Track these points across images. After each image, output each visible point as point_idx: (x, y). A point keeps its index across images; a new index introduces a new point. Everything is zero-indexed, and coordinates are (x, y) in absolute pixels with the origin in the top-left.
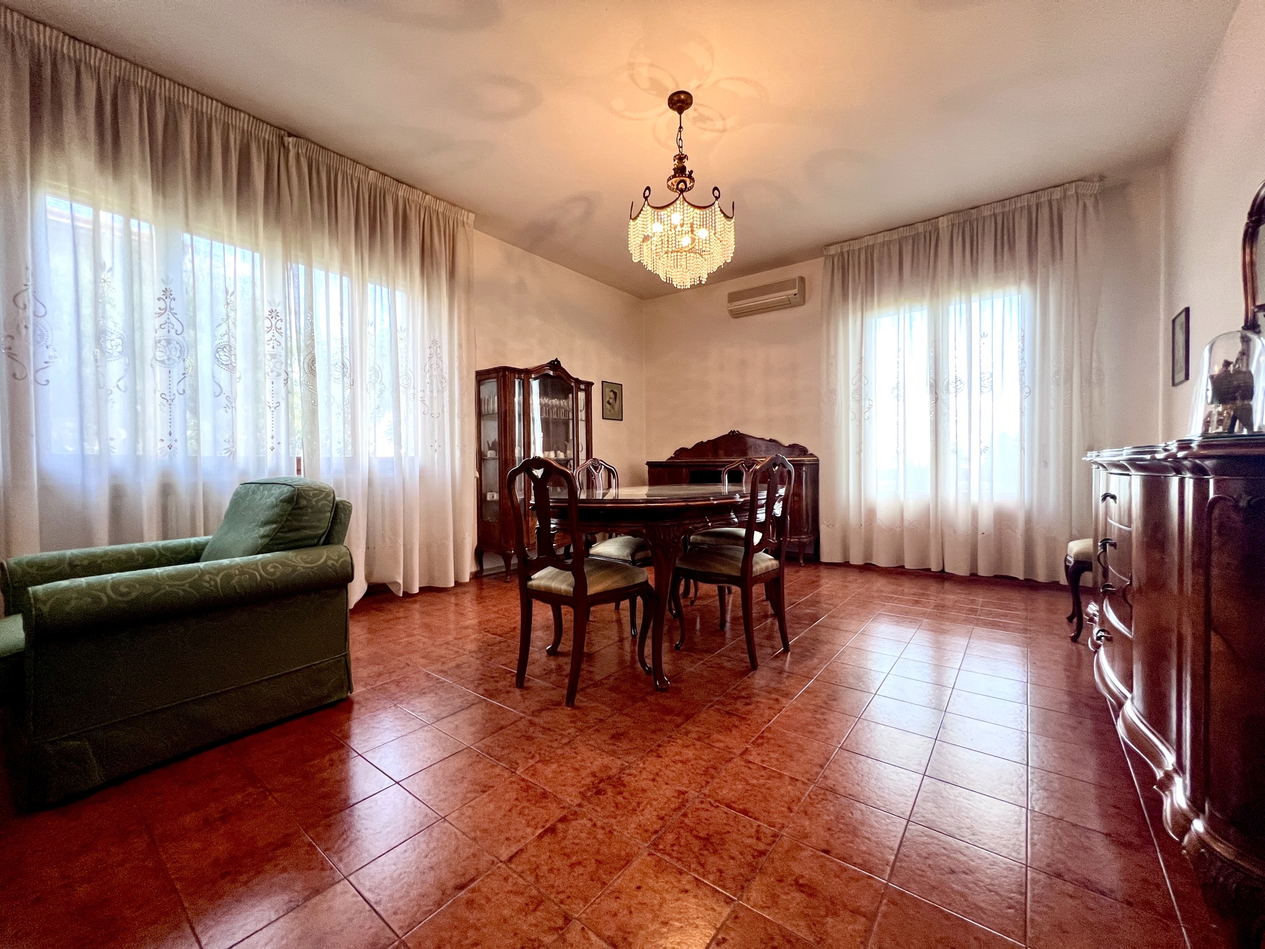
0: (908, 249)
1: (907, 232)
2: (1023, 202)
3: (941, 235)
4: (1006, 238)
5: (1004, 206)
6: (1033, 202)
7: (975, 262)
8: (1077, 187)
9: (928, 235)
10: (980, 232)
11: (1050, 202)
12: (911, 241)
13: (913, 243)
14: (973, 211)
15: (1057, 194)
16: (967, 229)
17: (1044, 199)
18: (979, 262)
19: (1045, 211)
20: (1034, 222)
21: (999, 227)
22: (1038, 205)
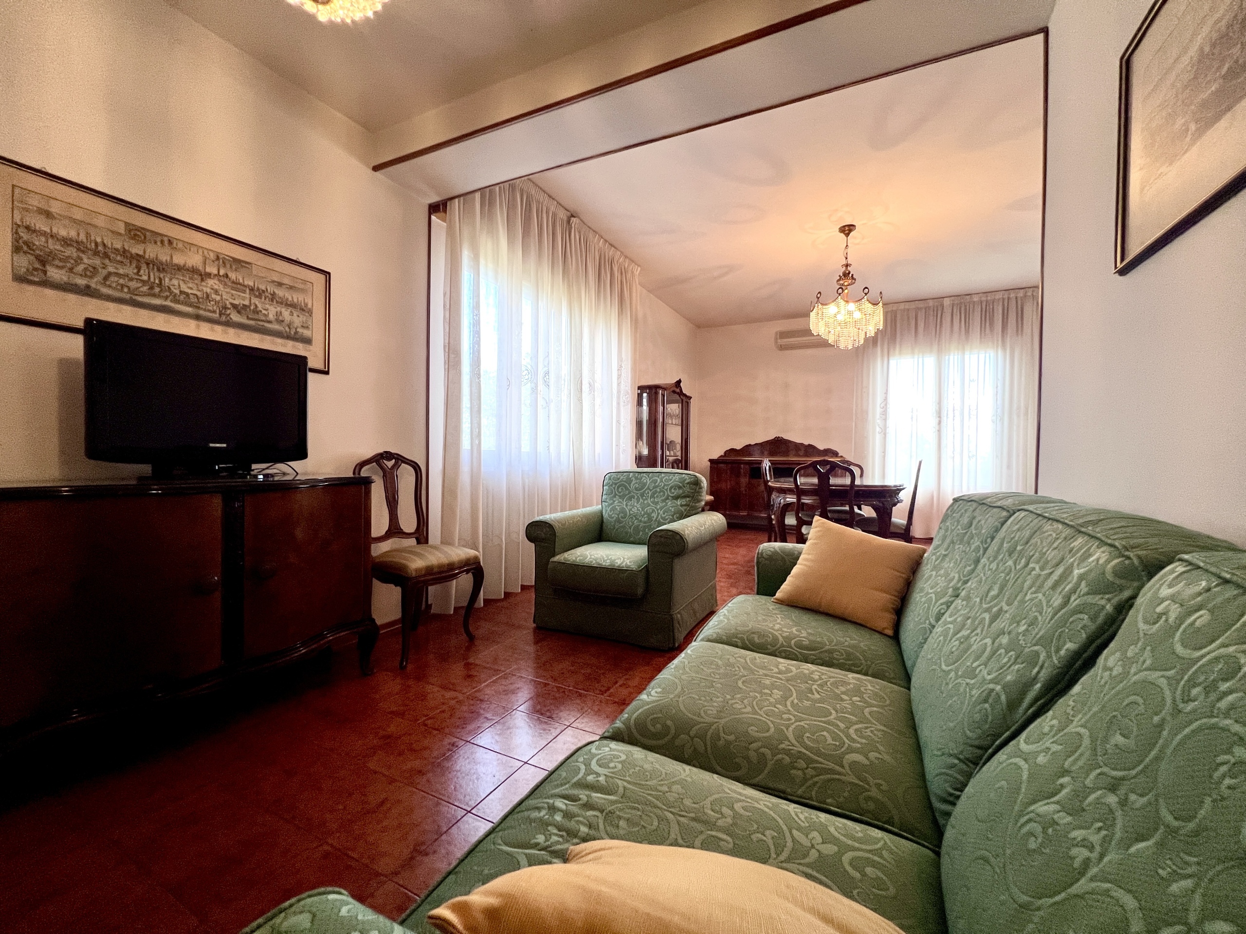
0: (921, 315)
1: (921, 305)
2: (999, 296)
3: (945, 310)
4: (988, 317)
5: (987, 296)
7: (967, 331)
9: (935, 309)
10: (971, 311)
11: (1016, 298)
12: (924, 311)
13: (926, 312)
14: (967, 297)
16: (963, 309)
17: (1012, 295)
18: (970, 329)
19: (1014, 302)
20: (1006, 308)
21: (984, 310)
22: (1009, 298)
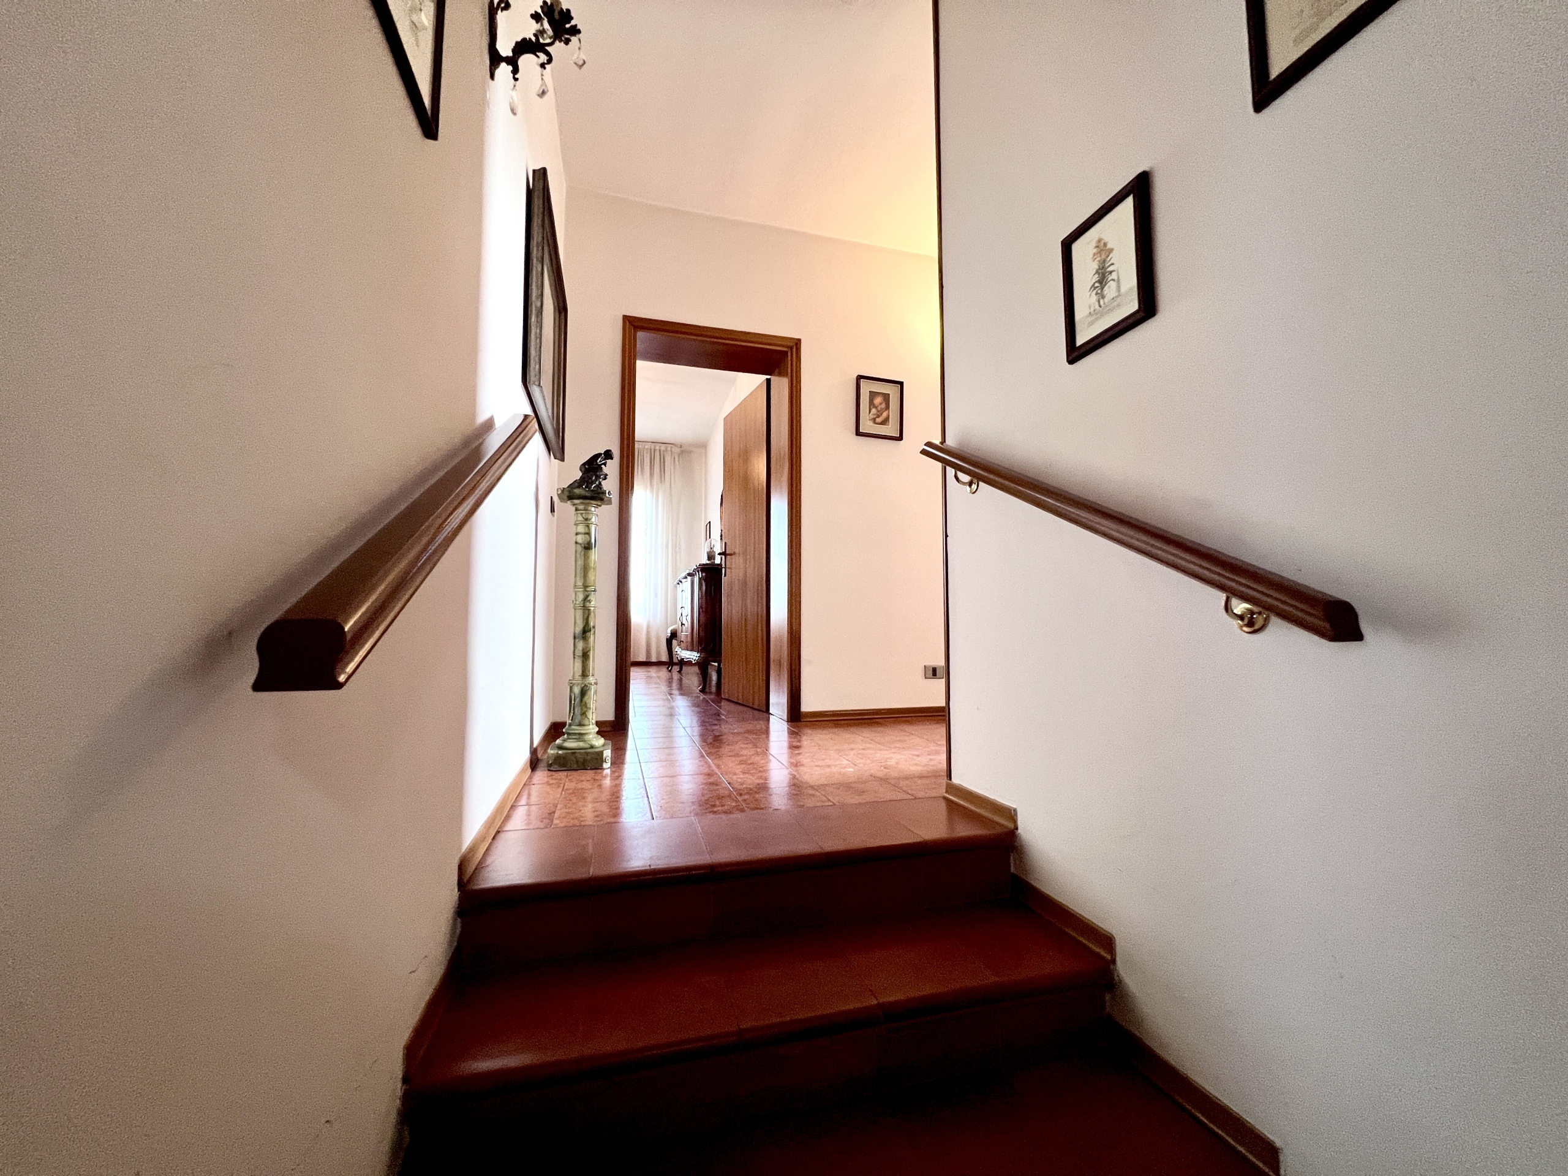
6: (653, 447)
8: (671, 447)
15: (663, 447)
